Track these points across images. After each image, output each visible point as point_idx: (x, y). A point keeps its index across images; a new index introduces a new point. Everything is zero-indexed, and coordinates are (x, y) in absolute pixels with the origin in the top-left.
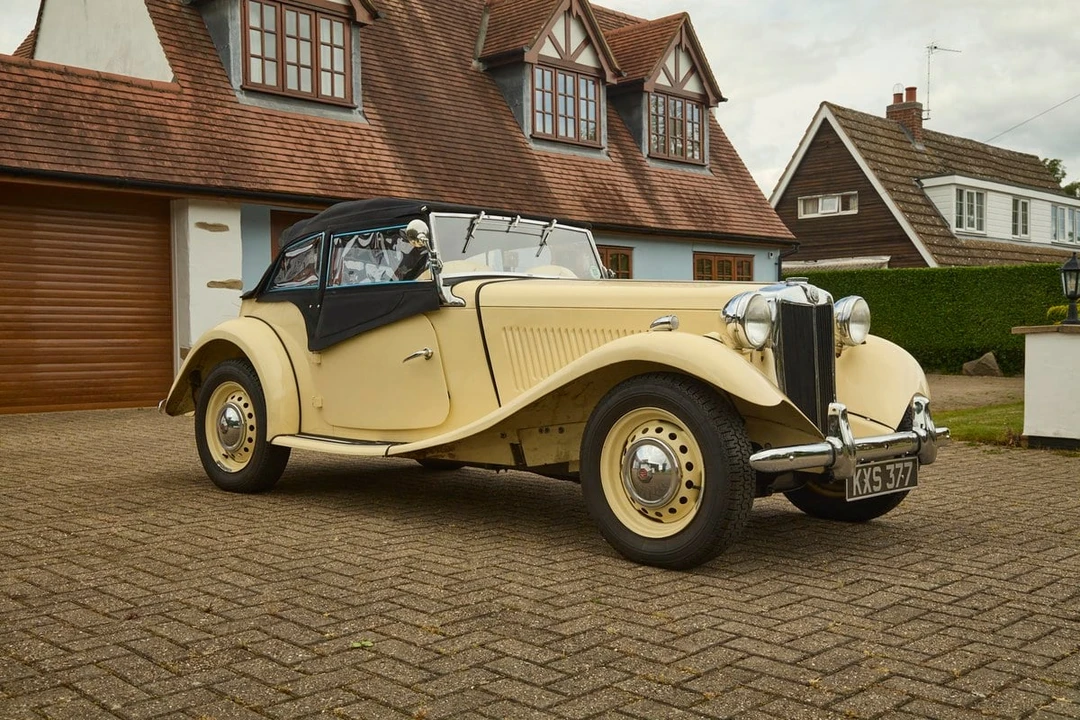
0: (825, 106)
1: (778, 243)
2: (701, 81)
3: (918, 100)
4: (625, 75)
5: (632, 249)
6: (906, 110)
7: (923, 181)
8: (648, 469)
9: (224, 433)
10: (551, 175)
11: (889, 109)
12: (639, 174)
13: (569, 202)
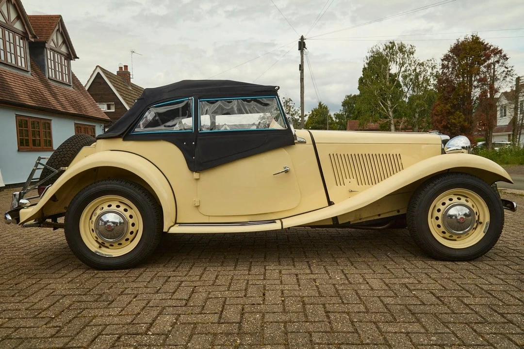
0: (98, 68)
1: (105, 121)
2: (67, 48)
3: (129, 71)
4: (38, 38)
5: (51, 120)
6: (124, 74)
8: (464, 217)
9: (109, 231)
10: (10, 81)
11: (117, 72)
12: (47, 86)
13: (23, 96)
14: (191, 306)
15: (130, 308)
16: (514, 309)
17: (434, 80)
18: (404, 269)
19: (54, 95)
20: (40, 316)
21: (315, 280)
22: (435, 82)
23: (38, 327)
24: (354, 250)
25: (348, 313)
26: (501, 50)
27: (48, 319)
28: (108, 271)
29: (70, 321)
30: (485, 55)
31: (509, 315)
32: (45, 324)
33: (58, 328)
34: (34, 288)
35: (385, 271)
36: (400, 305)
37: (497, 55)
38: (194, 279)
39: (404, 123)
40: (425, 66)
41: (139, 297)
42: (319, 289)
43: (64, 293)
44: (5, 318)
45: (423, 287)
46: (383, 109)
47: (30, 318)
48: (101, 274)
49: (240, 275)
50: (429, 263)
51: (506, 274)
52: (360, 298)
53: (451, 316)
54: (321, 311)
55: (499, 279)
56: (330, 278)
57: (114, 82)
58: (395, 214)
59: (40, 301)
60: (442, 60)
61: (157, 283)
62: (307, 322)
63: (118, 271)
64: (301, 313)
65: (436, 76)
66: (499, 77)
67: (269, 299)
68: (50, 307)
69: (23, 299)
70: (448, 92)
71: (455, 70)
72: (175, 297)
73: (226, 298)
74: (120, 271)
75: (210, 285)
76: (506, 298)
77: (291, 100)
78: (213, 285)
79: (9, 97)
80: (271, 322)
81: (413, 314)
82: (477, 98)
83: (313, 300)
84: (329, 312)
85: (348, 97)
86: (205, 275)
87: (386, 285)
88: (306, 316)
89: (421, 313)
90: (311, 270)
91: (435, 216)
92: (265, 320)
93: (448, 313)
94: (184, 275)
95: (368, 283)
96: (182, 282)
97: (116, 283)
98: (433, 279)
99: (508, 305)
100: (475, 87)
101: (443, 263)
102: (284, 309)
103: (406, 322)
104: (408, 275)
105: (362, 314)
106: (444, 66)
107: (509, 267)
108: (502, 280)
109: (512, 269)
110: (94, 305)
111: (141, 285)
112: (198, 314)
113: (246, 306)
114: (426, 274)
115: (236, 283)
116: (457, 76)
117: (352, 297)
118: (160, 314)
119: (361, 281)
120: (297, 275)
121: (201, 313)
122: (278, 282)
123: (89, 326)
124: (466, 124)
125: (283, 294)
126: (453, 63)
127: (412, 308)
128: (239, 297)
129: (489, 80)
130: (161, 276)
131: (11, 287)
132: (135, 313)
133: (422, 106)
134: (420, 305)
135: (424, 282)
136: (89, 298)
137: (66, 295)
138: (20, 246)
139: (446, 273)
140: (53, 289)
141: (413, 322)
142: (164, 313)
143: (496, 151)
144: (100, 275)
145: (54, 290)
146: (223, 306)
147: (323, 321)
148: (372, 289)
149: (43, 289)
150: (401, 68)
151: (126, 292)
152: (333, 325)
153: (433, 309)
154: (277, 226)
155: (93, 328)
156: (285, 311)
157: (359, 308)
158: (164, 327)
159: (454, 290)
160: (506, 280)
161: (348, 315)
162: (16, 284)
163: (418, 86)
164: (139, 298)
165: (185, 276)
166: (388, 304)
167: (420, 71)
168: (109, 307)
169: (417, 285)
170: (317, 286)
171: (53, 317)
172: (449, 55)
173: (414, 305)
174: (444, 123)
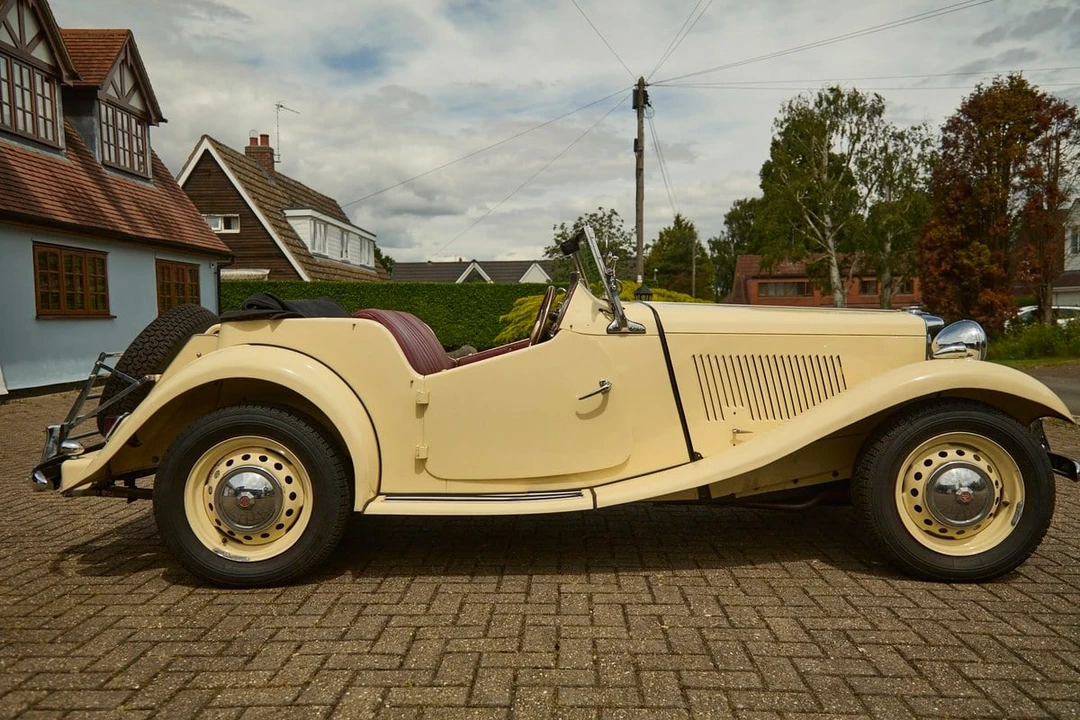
0: (206, 140)
1: (219, 255)
2: (143, 100)
3: (270, 146)
4: (82, 78)
5: (107, 253)
6: (260, 153)
7: (285, 211)
8: (971, 492)
9: (245, 509)
10: (23, 171)
11: (246, 148)
12: (100, 180)
13: (50, 202)
14: (411, 670)
15: (288, 671)
16: (1064, 690)
17: (927, 171)
18: (844, 597)
19: (114, 201)
20: (111, 684)
21: (660, 618)
22: (928, 176)
23: (109, 709)
24: (741, 552)
25: (726, 691)
26: (1074, 109)
27: (127, 693)
28: (239, 591)
29: (172, 697)
30: (1038, 119)
31: (1052, 703)
32: (124, 703)
33: (149, 712)
34: (93, 625)
35: (805, 601)
36: (832, 675)
37: (1065, 120)
38: (414, 612)
39: (861, 262)
40: (906, 141)
41: (306, 649)
42: (668, 637)
43: (154, 636)
44: (41, 690)
45: (882, 637)
46: (813, 232)
47: (91, 689)
48: (225, 597)
49: (509, 603)
50: (898, 583)
51: (1057, 612)
52: (751, 660)
53: (934, 702)
54: (672, 687)
55: (1041, 623)
56: (692, 614)
57: (239, 169)
58: (830, 478)
59: (107, 652)
60: (942, 129)
61: (342, 618)
62: (642, 707)
63: (260, 590)
64: (631, 689)
65: (931, 162)
66: (1069, 168)
67: (567, 658)
68: (128, 666)
69: (74, 650)
70: (956, 200)
71: (973, 150)
72: (378, 648)
73: (481, 654)
74: (265, 590)
75: (447, 625)
76: (1052, 666)
77: (616, 214)
78: (454, 623)
79: (19, 205)
80: (572, 707)
81: (857, 695)
82: (1019, 212)
83: (656, 662)
84: (689, 687)
85: (739, 203)
86: (436, 603)
87: (806, 632)
88: (642, 695)
89: (873, 695)
90: (653, 596)
91: (910, 487)
92: (560, 703)
93: (930, 696)
94: (395, 601)
95: (768, 627)
96: (391, 616)
97: (258, 616)
98: (904, 622)
99: (1053, 682)
100: (1016, 189)
101: (926, 585)
102: (598, 679)
103: (842, 713)
104: (851, 611)
105: (753, 694)
106: (946, 143)
107: (1062, 598)
108: (1047, 627)
109: (1069, 602)
110: (218, 663)
111: (309, 621)
112: (426, 686)
113: (522, 671)
114: (889, 609)
115: (501, 622)
116: (976, 163)
117: (734, 657)
118: (349, 685)
119: (754, 620)
120: (623, 606)
121: (432, 686)
122: (585, 620)
123: (210, 707)
124: (994, 268)
125: (595, 646)
126: (968, 137)
127: (855, 682)
128: (506, 652)
129: (1046, 173)
130: (347, 604)
131: (46, 623)
132: (301, 681)
133: (898, 225)
134: (874, 676)
135: (883, 626)
136: (205, 649)
137: (158, 642)
138: (54, 532)
139: (931, 608)
140: (131, 628)
141: (857, 713)
142: (358, 683)
143: (1059, 327)
144: (223, 599)
145: (134, 631)
146: (476, 671)
147: (675, 707)
148: (777, 640)
149: (110, 627)
150: (854, 145)
151: (280, 636)
152: (695, 715)
153: (899, 688)
154: (584, 503)
155: (218, 713)
156: (598, 684)
157: (748, 680)
158: (360, 712)
159: (945, 646)
160: (1054, 627)
161: (726, 695)
162: (55, 617)
163: (891, 184)
164: (308, 650)
165: (397, 604)
166: (807, 673)
167: (895, 152)
168: (248, 667)
169: (869, 634)
170: (664, 632)
171: (137, 687)
172: (958, 119)
173: (861, 676)
174: (945, 266)
